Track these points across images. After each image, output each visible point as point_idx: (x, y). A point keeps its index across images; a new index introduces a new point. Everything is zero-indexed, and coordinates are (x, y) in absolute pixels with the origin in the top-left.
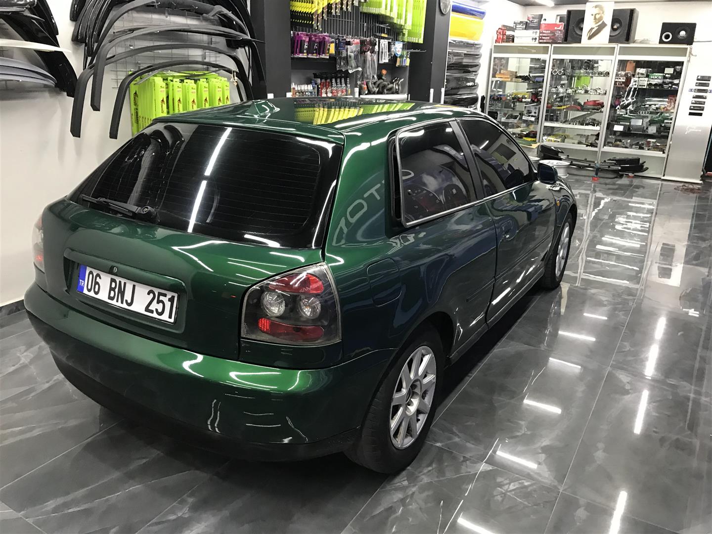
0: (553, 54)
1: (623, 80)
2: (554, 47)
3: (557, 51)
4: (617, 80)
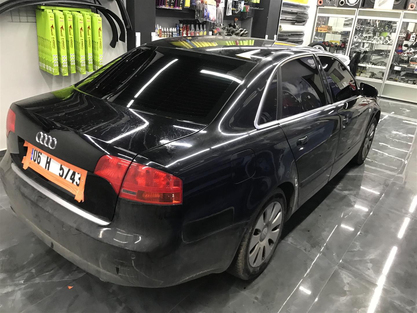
0: (358, 15)
1: (404, 35)
2: (359, 10)
3: (361, 13)
4: (400, 35)
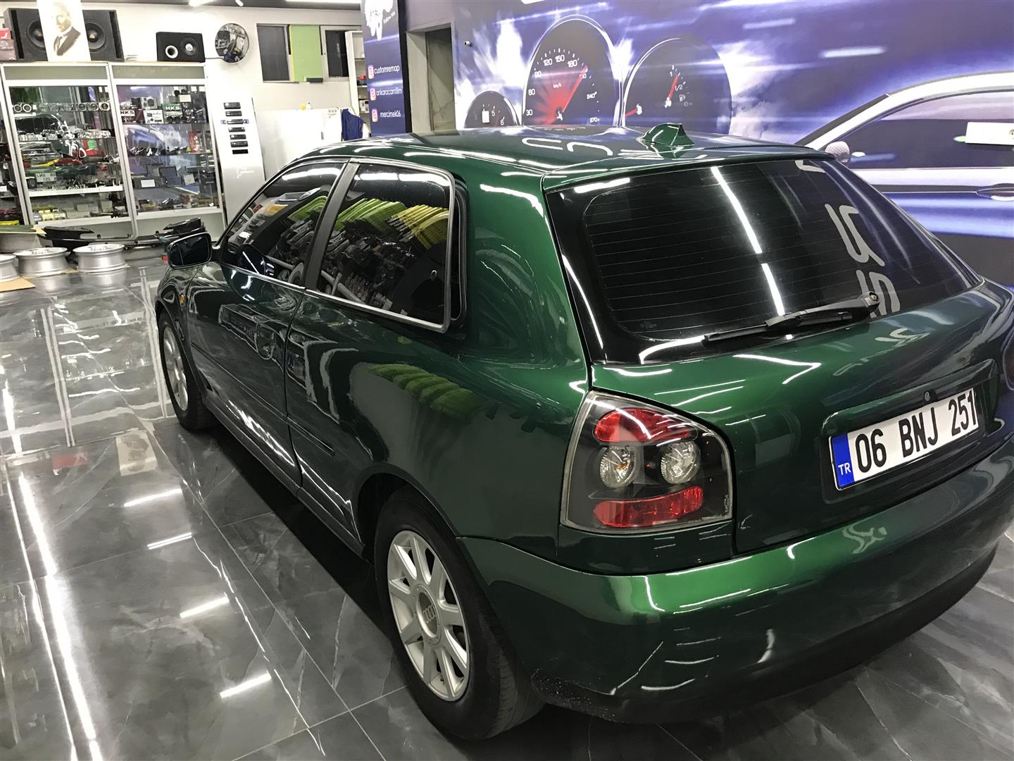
0: (6, 79)
2: (5, 67)
3: (13, 74)
4: (123, 115)
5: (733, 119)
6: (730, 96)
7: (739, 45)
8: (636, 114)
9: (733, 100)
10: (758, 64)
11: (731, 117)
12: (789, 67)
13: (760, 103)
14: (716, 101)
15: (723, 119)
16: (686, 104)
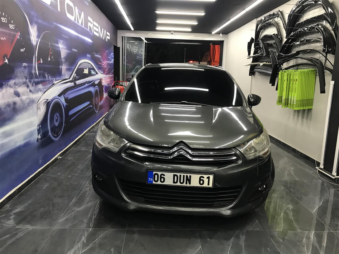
5: (62, 67)
6: (61, 58)
7: (62, 41)
8: (41, 62)
9: (62, 60)
10: (65, 49)
11: (62, 66)
12: (69, 51)
13: (66, 62)
14: (59, 60)
15: (61, 67)
16: (54, 60)
